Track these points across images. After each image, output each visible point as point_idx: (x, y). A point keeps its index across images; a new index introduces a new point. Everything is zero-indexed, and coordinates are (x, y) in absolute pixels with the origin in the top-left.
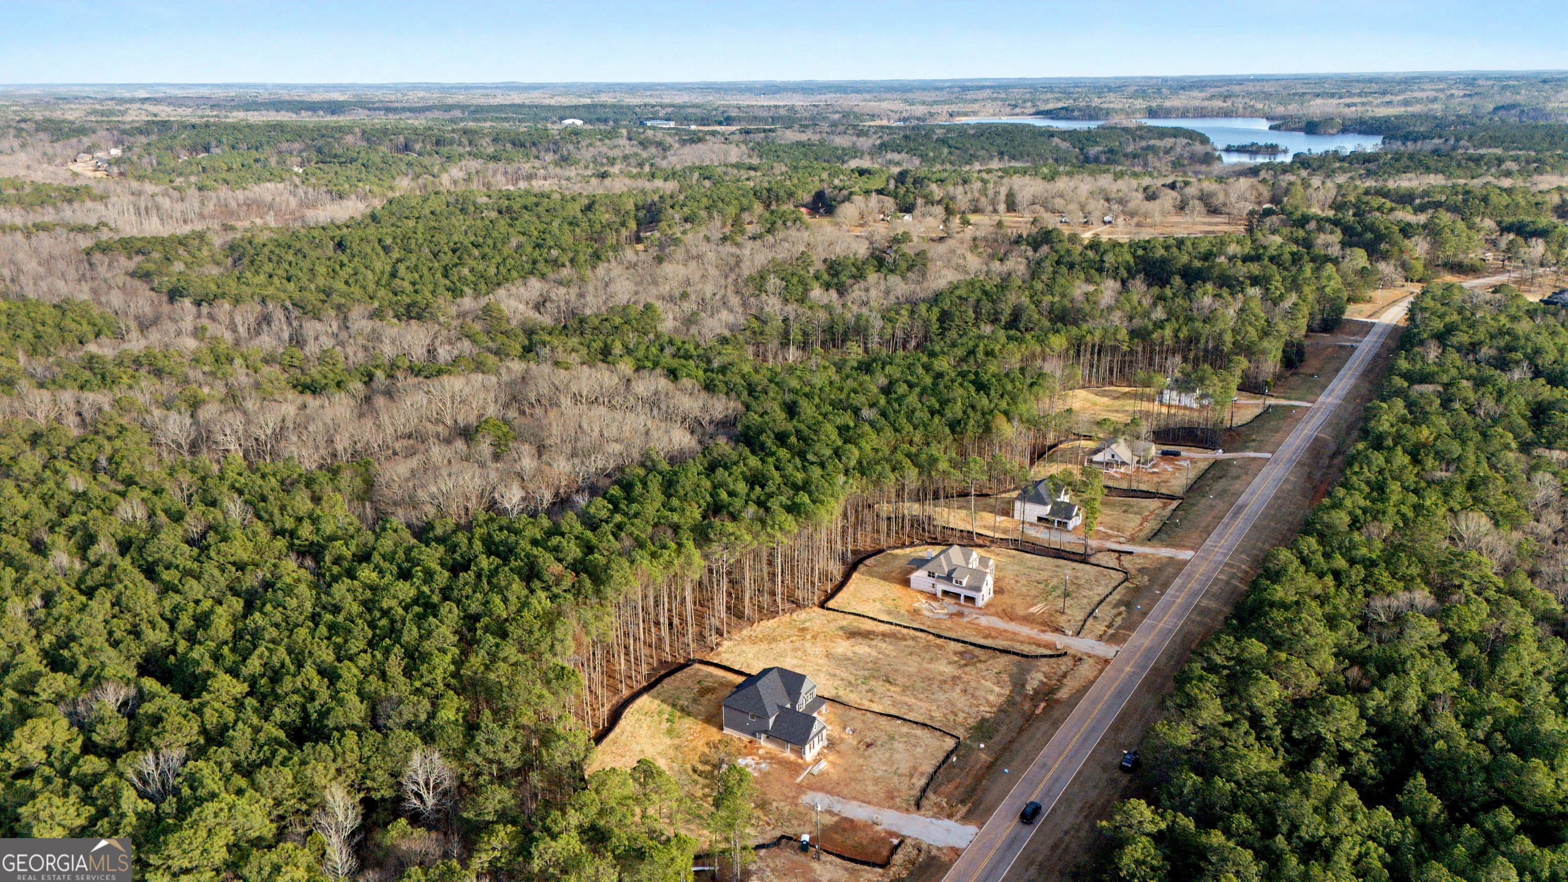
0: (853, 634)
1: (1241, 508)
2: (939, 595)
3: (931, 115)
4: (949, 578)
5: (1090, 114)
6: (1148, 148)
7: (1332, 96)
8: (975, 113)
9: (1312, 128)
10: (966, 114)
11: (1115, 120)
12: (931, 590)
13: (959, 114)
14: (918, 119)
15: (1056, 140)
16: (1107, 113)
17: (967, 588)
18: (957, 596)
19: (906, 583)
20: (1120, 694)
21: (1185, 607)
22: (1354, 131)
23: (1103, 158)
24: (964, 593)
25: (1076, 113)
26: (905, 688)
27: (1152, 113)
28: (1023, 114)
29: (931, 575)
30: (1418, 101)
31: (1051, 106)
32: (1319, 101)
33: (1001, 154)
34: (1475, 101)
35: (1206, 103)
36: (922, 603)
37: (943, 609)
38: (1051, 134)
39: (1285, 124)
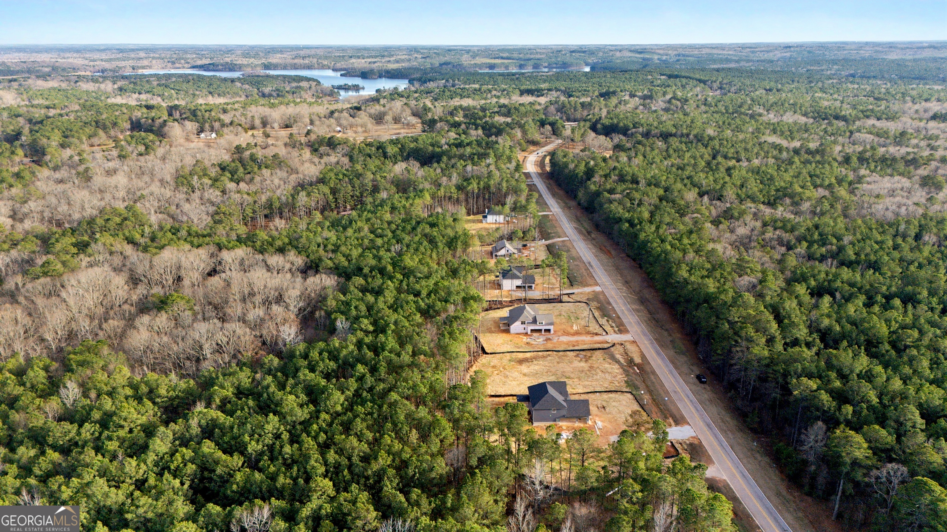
0: (521, 362)
1: (589, 263)
2: (529, 332)
3: (120, 68)
4: (535, 321)
5: (231, 67)
6: (297, 87)
7: (359, 57)
8: (150, 67)
9: (365, 75)
10: (143, 68)
11: (249, 71)
12: (524, 331)
13: (139, 68)
14: (111, 70)
15: (238, 84)
16: (239, 68)
17: (546, 325)
18: (540, 331)
19: (507, 331)
20: (658, 354)
21: (629, 310)
22: (385, 77)
23: (274, 94)
24: (543, 328)
25: (220, 67)
26: (579, 379)
27: (267, 67)
28: (184, 67)
29: (523, 323)
30: (403, 61)
31: (199, 63)
32: (353, 60)
33: (210, 93)
34: (428, 60)
35: (296, 61)
36: (525, 339)
37: (539, 340)
38: (233, 81)
39: (348, 73)
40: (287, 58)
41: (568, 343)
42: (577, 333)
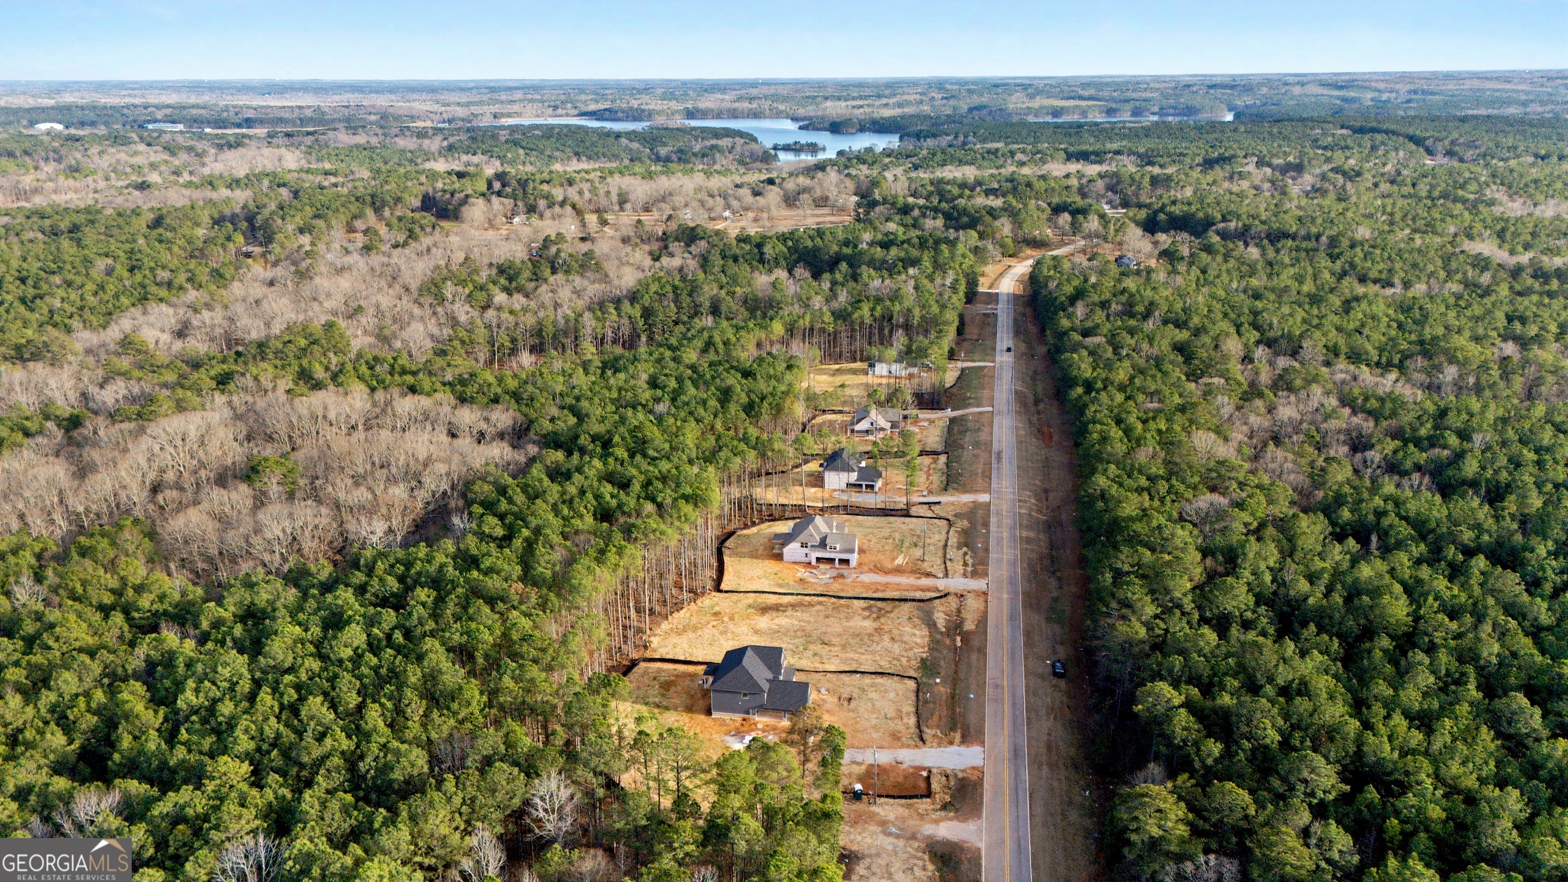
0: (765, 610)
1: (999, 454)
2: (814, 562)
3: (475, 116)
4: (823, 544)
5: (636, 115)
6: (713, 147)
7: (839, 98)
8: (519, 114)
9: (836, 128)
10: (509, 115)
11: (660, 121)
12: (807, 560)
13: (503, 115)
14: (463, 120)
15: (624, 141)
16: (650, 115)
17: (841, 552)
18: (831, 561)
19: (779, 557)
20: (1012, 618)
21: (1013, 538)
22: (870, 130)
23: (674, 157)
24: (838, 556)
25: (620, 115)
26: (844, 647)
27: (691, 114)
28: (567, 115)
29: (804, 545)
30: (908, 103)
31: (592, 107)
32: (829, 104)
33: (577, 154)
34: (952, 102)
35: (736, 105)
36: (802, 573)
37: (823, 577)
38: (618, 135)
39: (810, 125)
40: (725, 100)
41: (866, 587)
42: (898, 570)
